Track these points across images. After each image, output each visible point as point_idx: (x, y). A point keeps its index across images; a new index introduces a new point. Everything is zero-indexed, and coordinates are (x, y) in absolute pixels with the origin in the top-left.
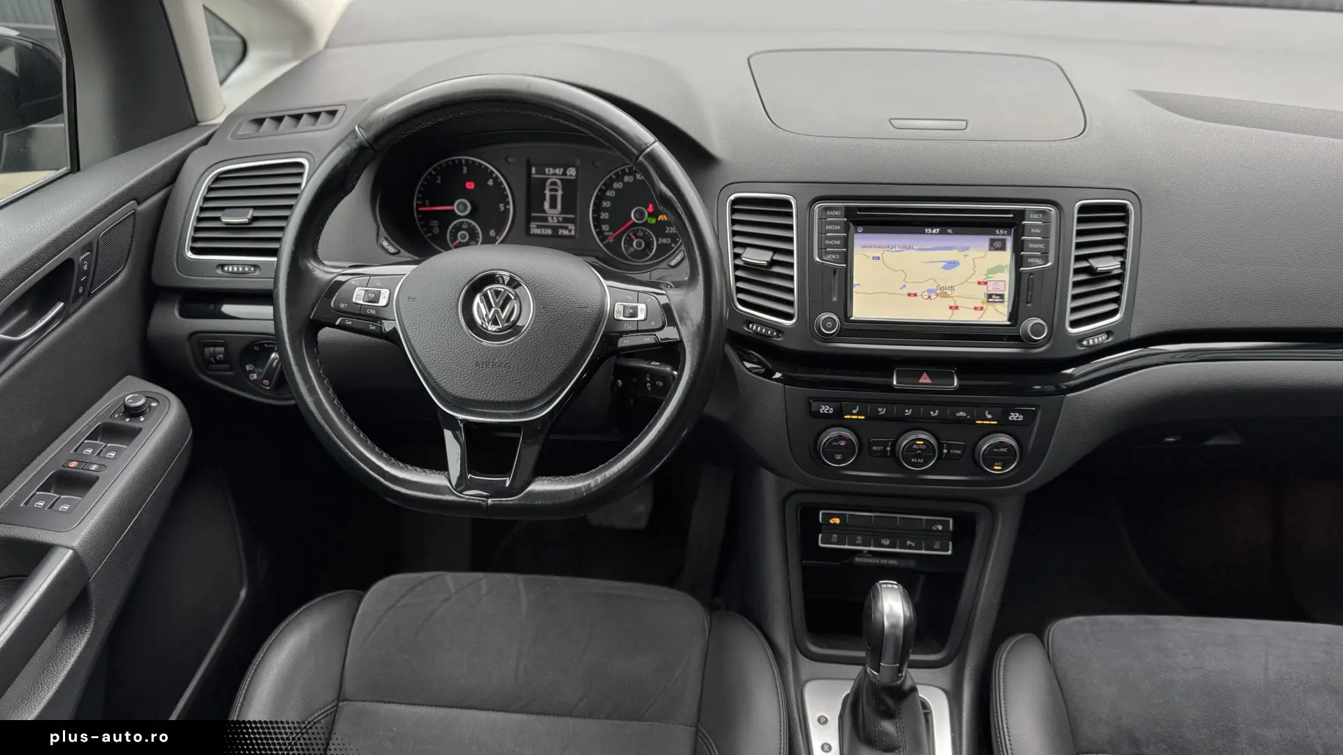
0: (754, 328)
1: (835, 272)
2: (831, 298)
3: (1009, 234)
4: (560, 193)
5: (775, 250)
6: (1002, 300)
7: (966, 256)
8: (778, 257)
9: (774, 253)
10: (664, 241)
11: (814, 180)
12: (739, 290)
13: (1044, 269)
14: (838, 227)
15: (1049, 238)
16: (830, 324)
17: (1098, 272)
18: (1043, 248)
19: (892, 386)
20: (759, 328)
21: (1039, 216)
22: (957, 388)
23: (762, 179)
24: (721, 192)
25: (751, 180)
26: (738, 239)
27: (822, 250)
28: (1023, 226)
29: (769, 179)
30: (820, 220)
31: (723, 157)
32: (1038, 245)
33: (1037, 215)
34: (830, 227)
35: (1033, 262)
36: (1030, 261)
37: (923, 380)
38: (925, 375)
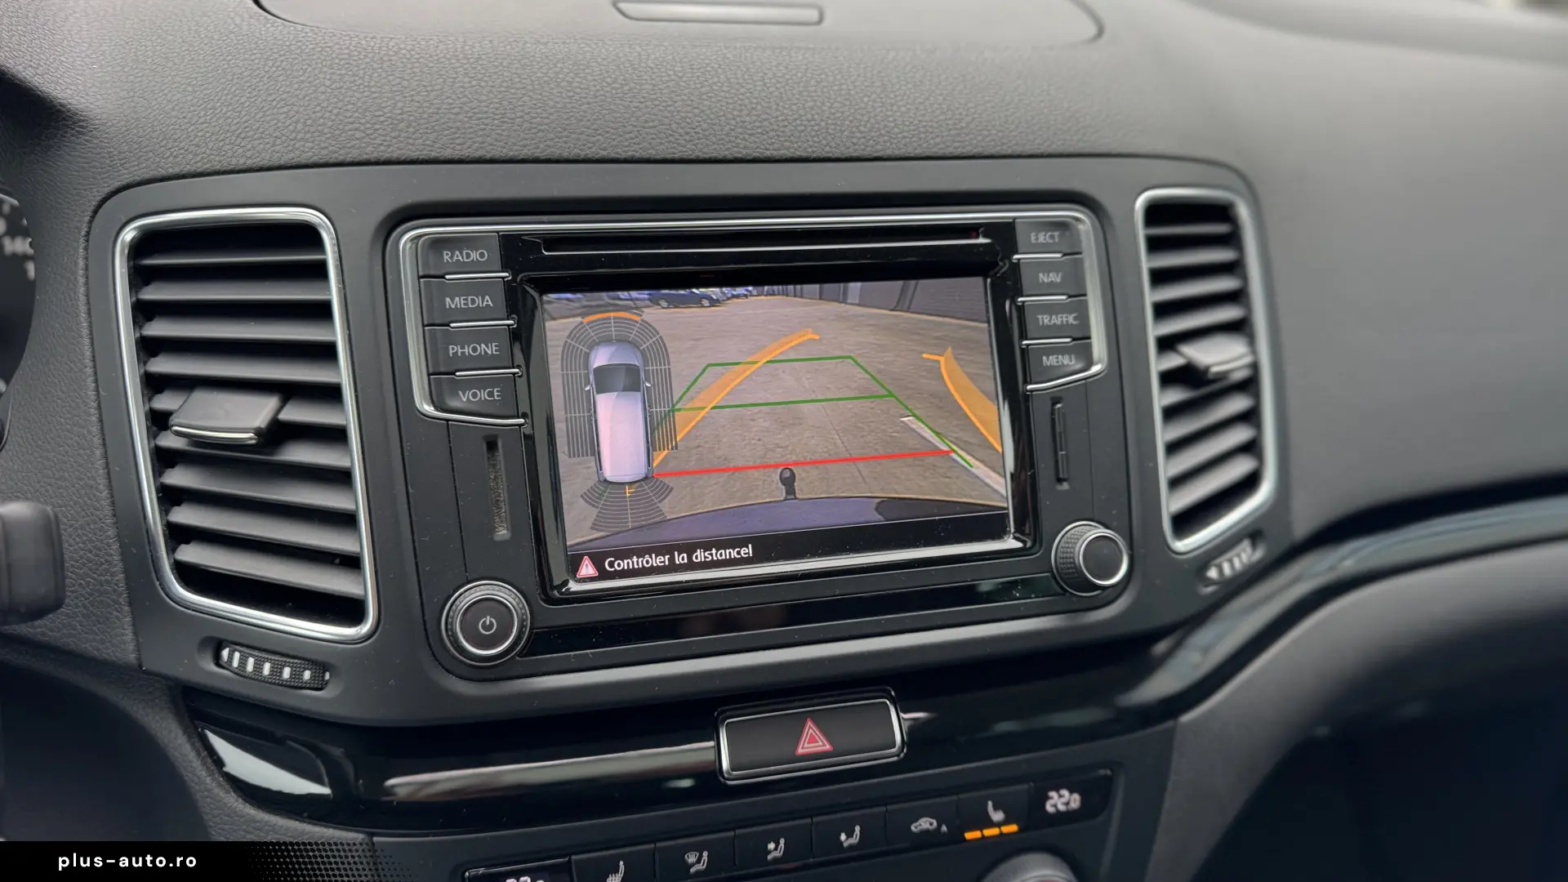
0: (235, 664)
1: (492, 445)
2: (492, 530)
3: (978, 292)
5: (288, 391)
8: (298, 413)
9: (284, 402)
11: (386, 156)
12: (179, 535)
13: (1083, 382)
14: (487, 301)
15: (1085, 295)
16: (491, 622)
17: (1210, 376)
18: (1075, 325)
19: (720, 781)
20: (251, 661)
21: (1052, 237)
22: (905, 751)
23: (220, 161)
24: (93, 217)
25: (187, 169)
26: (163, 365)
27: (442, 377)
28: (1016, 267)
29: (242, 161)
30: (422, 280)
31: (92, 106)
32: (1062, 317)
33: (1045, 235)
34: (459, 302)
35: (1056, 364)
36: (1049, 364)
37: (806, 745)
38: (810, 729)
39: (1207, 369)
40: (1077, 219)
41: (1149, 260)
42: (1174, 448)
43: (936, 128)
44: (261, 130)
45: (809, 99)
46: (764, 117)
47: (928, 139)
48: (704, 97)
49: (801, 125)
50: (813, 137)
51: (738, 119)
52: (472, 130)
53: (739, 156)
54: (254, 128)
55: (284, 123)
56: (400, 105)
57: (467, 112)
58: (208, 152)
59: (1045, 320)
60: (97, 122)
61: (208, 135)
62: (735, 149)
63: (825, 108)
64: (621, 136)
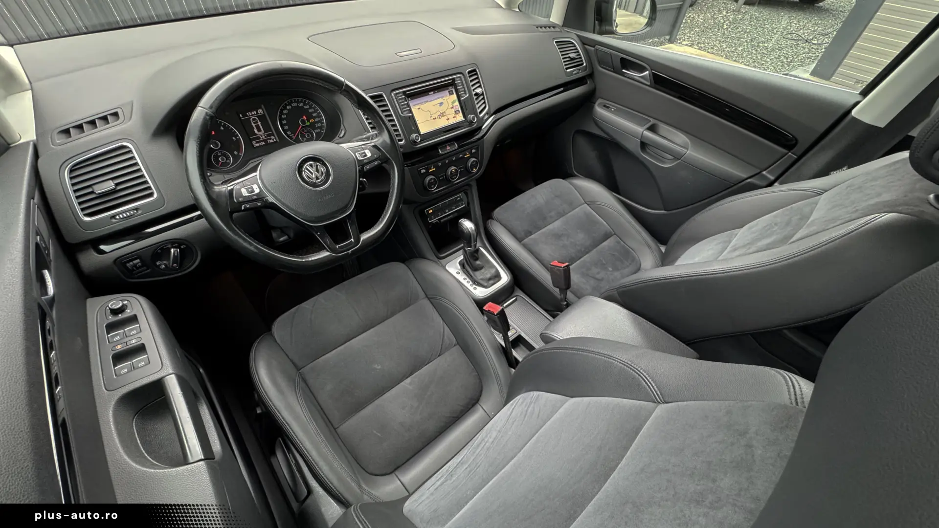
1: (409, 118)
2: (412, 128)
3: (453, 88)
4: (259, 123)
6: (459, 112)
7: (444, 99)
10: (317, 131)
13: (467, 98)
14: (403, 100)
15: (464, 86)
18: (464, 90)
28: (456, 84)
33: (458, 79)
36: (462, 96)
40: (461, 76)
41: (469, 79)
59: (461, 90)
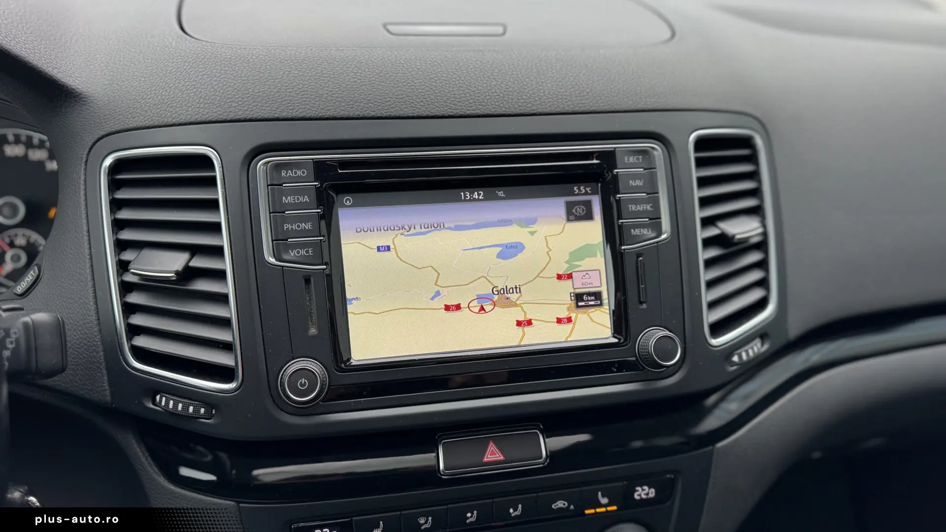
0: (163, 404)
1: (307, 281)
2: (307, 329)
3: (594, 193)
5: (195, 250)
6: (599, 302)
7: (532, 233)
8: (199, 262)
9: (192, 256)
11: (249, 117)
12: (134, 331)
13: (656, 244)
14: (306, 199)
15: (658, 193)
16: (305, 382)
17: (735, 241)
18: (652, 211)
19: (438, 476)
20: (171, 402)
21: (638, 159)
22: (548, 461)
23: (158, 120)
24: (89, 152)
25: (140, 124)
26: (127, 235)
27: (280, 242)
28: (616, 178)
29: (170, 120)
30: (269, 187)
31: (90, 89)
32: (643, 206)
33: (633, 158)
34: (290, 199)
35: (640, 234)
36: (635, 234)
37: (489, 456)
38: (492, 447)
39: (733, 236)
40: (653, 148)
41: (697, 172)
42: (711, 284)
43: (568, 96)
44: (181, 102)
45: (494, 80)
46: (466, 91)
47: (563, 102)
48: (432, 80)
49: (488, 95)
50: (496, 102)
51: (452, 93)
52: (298, 101)
53: (452, 114)
54: (177, 101)
55: (193, 98)
56: (258, 87)
57: (296, 91)
58: (152, 115)
59: (633, 208)
60: (92, 98)
61: (152, 105)
62: (450, 110)
63: (502, 85)
64: (384, 104)
